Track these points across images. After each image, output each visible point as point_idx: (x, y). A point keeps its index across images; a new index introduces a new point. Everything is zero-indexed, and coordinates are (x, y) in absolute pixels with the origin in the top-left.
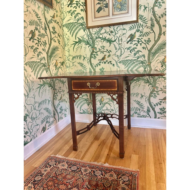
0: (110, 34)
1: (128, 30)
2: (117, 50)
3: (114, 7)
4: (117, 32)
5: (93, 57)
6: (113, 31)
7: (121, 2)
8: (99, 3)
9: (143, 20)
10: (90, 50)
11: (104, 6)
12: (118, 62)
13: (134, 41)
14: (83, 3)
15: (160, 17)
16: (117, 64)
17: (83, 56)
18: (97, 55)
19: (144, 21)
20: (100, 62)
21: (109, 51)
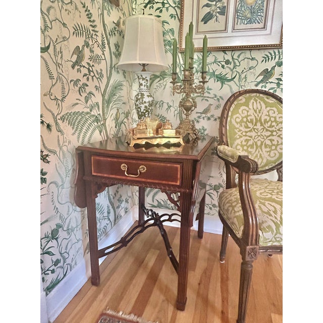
0: (223, 67)
1: (260, 61)
3: (238, 15)
4: (238, 64)
6: (231, 60)
7: (252, 6)
8: (207, 5)
11: (218, 10)
13: (270, 83)
14: (175, 3)
17: (168, 104)
20: (199, 117)
21: (219, 97)
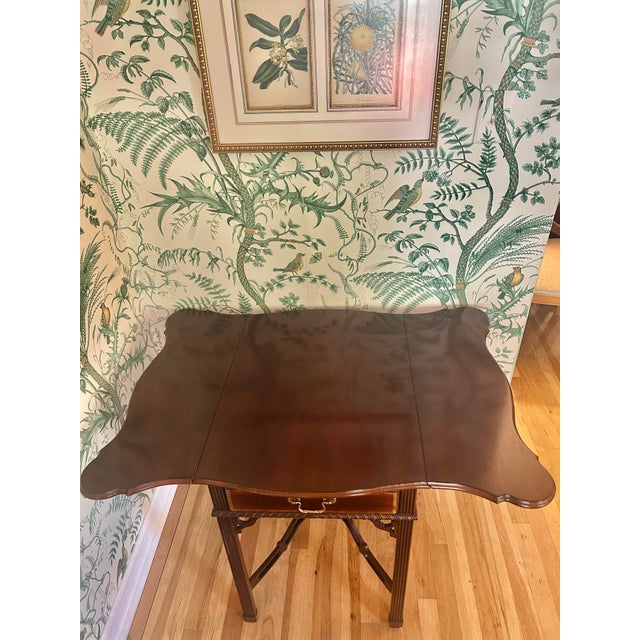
1: (392, 170)
2: (347, 240)
3: (336, 73)
4: (346, 175)
5: (249, 259)
6: (332, 168)
7: (366, 54)
8: (262, 44)
9: (453, 138)
10: (236, 234)
11: (291, 58)
12: (351, 278)
13: (414, 212)
14: (178, 26)
15: (519, 132)
16: (346, 285)
17: (209, 254)
18: (268, 252)
19: (458, 141)
20: (281, 278)
21: (315, 241)
